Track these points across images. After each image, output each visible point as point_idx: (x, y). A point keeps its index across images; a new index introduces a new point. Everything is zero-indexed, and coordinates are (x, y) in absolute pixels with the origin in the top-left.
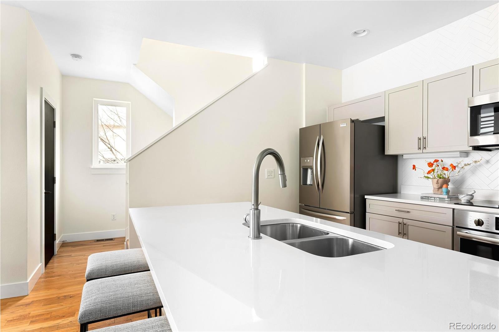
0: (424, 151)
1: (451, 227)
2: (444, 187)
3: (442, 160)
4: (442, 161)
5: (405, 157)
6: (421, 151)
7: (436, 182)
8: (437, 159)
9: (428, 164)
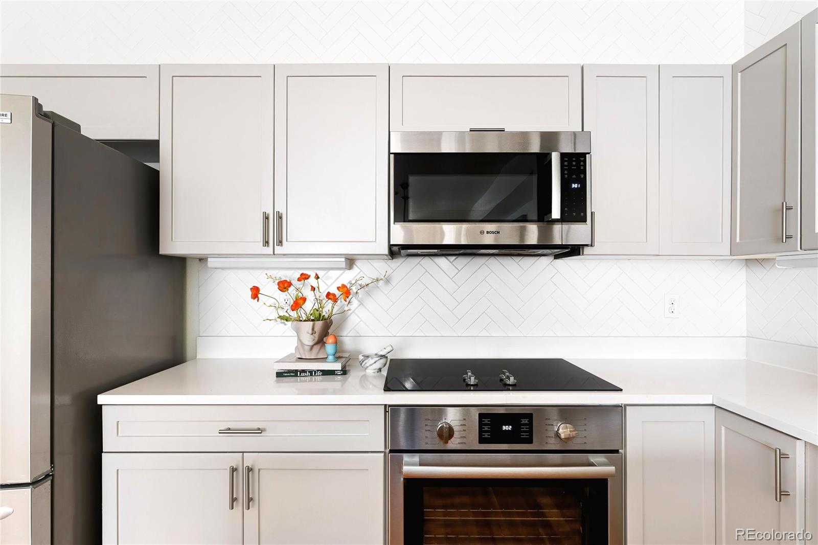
0: (278, 250)
1: (383, 454)
2: (330, 341)
3: (317, 275)
4: (317, 277)
5: (211, 262)
6: (269, 250)
7: (310, 331)
8: (305, 272)
9: (279, 284)
